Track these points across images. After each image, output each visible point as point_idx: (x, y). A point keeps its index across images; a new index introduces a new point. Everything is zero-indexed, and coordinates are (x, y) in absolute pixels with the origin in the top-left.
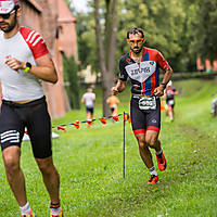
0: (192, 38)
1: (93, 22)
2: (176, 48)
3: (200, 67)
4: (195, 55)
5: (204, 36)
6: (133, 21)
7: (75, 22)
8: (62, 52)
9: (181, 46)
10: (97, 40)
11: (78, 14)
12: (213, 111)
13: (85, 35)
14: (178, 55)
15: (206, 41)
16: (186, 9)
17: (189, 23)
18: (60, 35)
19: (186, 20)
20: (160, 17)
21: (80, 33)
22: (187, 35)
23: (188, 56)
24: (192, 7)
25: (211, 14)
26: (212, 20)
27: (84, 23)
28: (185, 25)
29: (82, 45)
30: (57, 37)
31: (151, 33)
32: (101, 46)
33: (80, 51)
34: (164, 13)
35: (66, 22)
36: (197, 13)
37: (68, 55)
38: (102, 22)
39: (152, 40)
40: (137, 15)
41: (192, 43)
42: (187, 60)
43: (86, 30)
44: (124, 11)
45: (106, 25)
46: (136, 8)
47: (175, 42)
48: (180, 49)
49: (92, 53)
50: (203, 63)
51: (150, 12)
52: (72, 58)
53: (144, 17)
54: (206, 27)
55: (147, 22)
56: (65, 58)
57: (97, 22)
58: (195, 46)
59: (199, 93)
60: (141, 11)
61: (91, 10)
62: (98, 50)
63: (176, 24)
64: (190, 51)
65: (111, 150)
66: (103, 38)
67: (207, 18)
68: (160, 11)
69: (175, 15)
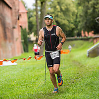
0: (79, 22)
1: (35, 13)
2: (73, 26)
3: (83, 35)
4: (81, 29)
5: (85, 21)
6: (53, 13)
7: (27, 13)
8: (21, 26)
9: (75, 25)
10: (37, 21)
11: (29, 9)
12: (87, 55)
13: (31, 19)
14: (73, 29)
15: (86, 23)
16: (77, 9)
17: (78, 15)
18: (20, 18)
19: (77, 13)
20: (66, 12)
21: (29, 18)
22: (78, 20)
23: (78, 29)
24: (80, 8)
25: (89, 11)
26: (89, 14)
27: (31, 14)
28: (77, 16)
29: (30, 23)
30: (19, 19)
31: (61, 19)
32: (38, 24)
33: (29, 26)
34: (67, 10)
35: (23, 13)
36: (83, 10)
37: (24, 28)
38: (39, 13)
39: (62, 22)
40: (55, 10)
41: (80, 24)
42: (77, 31)
43: (32, 16)
44: (49, 9)
45: (41, 14)
46: (55, 7)
47: (72, 23)
48: (74, 27)
49: (35, 27)
50: (84, 33)
51: (61, 9)
52: (25, 29)
53: (58, 12)
54: (86, 17)
55: (59, 14)
56: (22, 29)
57: (37, 13)
58: (81, 25)
59: (82, 46)
60: (57, 9)
61: (35, 7)
62: (37, 26)
63: (73, 15)
64: (79, 27)
65: (40, 71)
66: (39, 21)
67: (86, 13)
68: (65, 9)
69: (72, 11)
